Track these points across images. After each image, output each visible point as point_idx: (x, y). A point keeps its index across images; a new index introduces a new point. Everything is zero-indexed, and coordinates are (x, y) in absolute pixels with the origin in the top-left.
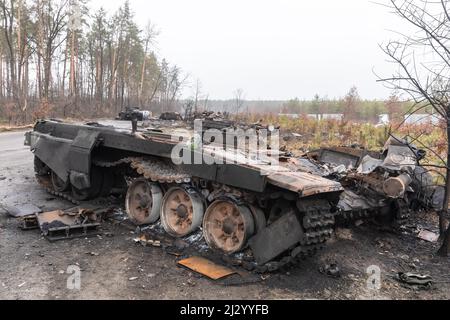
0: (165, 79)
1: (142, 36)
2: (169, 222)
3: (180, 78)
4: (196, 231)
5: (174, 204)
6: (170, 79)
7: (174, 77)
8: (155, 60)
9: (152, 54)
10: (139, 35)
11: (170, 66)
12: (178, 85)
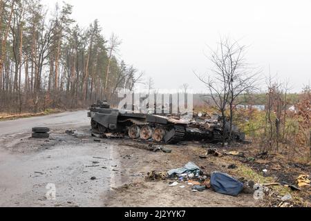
0: (123, 78)
1: (107, 45)
2: (142, 136)
3: (136, 76)
4: (150, 138)
5: (144, 131)
6: (127, 77)
7: (131, 76)
8: (116, 62)
9: (114, 58)
10: (104, 45)
11: (128, 67)
12: (134, 82)
